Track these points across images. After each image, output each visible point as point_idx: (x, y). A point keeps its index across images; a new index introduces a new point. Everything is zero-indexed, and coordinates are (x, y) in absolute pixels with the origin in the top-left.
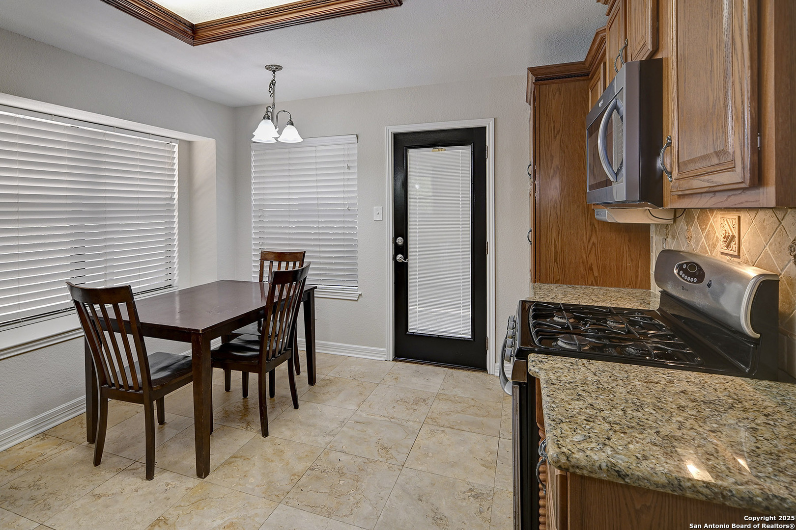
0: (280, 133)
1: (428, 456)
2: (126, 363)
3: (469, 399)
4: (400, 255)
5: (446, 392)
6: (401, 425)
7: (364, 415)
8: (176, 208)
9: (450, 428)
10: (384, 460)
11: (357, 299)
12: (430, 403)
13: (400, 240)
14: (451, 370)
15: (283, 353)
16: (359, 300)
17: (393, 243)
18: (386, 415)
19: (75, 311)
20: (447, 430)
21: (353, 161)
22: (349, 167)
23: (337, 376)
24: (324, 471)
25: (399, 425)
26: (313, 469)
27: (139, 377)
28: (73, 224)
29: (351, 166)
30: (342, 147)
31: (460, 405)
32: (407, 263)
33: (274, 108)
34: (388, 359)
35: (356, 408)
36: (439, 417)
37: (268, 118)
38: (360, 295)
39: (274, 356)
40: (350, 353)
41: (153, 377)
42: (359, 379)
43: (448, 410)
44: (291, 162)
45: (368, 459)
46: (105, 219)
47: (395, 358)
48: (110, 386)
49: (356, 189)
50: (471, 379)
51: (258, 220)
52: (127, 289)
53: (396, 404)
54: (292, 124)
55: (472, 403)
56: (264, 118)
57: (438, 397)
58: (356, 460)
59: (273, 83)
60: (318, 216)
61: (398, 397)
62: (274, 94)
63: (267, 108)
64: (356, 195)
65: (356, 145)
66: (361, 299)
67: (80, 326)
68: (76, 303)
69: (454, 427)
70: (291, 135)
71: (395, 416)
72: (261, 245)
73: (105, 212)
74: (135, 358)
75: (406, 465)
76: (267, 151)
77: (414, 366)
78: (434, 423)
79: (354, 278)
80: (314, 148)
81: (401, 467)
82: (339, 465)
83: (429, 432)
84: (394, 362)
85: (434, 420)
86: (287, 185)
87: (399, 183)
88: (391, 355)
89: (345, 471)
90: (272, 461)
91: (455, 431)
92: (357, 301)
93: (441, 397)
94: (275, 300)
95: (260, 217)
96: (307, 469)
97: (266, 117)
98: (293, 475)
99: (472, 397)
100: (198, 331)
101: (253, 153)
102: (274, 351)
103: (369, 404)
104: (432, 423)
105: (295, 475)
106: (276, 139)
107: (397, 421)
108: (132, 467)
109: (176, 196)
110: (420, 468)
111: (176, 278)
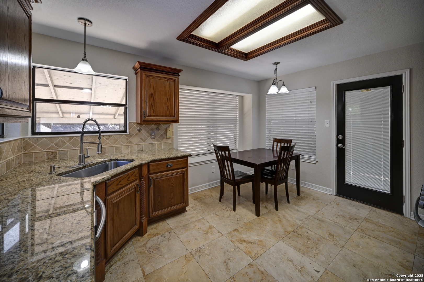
0: (279, 89)
1: (359, 247)
2: (228, 172)
3: (389, 227)
4: (340, 144)
5: (371, 219)
6: (341, 227)
7: (320, 217)
8: (238, 121)
9: (375, 238)
10: (332, 240)
11: (315, 163)
12: (360, 222)
13: (340, 137)
14: (374, 209)
15: (284, 179)
16: (316, 164)
17: (336, 138)
18: (332, 220)
19: (215, 153)
20: (372, 238)
21: (313, 99)
22: (311, 102)
23: (305, 196)
24: (300, 235)
25: (340, 227)
26: (295, 232)
27: (231, 177)
28: (208, 126)
29: (312, 102)
30: (308, 93)
31: (382, 228)
32: (345, 149)
33: (276, 80)
34: (333, 194)
35: (315, 213)
36: (366, 230)
37: (274, 84)
38: (317, 161)
39: (280, 180)
40: (312, 187)
41: (236, 178)
42: (316, 200)
43: (372, 228)
44: (283, 101)
45: (322, 237)
46: (216, 124)
47: (337, 194)
48: (224, 178)
49: (315, 112)
50: (391, 216)
51: (268, 126)
52: (228, 147)
53: (338, 216)
54: (284, 85)
55: (392, 230)
56: (272, 84)
57: (365, 219)
58: (316, 235)
59: (276, 70)
60: (296, 124)
61: (339, 214)
62: (276, 74)
63: (274, 80)
64: (315, 115)
65: (315, 92)
66: (317, 163)
67: (216, 158)
68: (215, 150)
69: (378, 239)
70: (284, 90)
71: (338, 222)
72: (270, 136)
73: (216, 122)
74: (231, 172)
75: (345, 247)
76: (272, 97)
77: (349, 201)
78: (363, 232)
79: (314, 153)
80: (293, 95)
81: (342, 247)
82: (307, 235)
83: (360, 236)
84: (337, 197)
85: (363, 231)
86: (281, 111)
87: (340, 109)
88: (335, 193)
89: (310, 238)
90: (276, 223)
91: (378, 241)
92: (315, 164)
93: (367, 220)
94: (282, 158)
95: (269, 124)
96: (292, 231)
97: (273, 84)
98: (285, 231)
99: (391, 226)
100: (257, 164)
101: (266, 99)
102: (280, 178)
103: (322, 212)
104: (361, 232)
105: (286, 232)
106: (277, 92)
107: (339, 225)
108: (226, 209)
109: (238, 116)
110: (354, 251)
111: (238, 146)
